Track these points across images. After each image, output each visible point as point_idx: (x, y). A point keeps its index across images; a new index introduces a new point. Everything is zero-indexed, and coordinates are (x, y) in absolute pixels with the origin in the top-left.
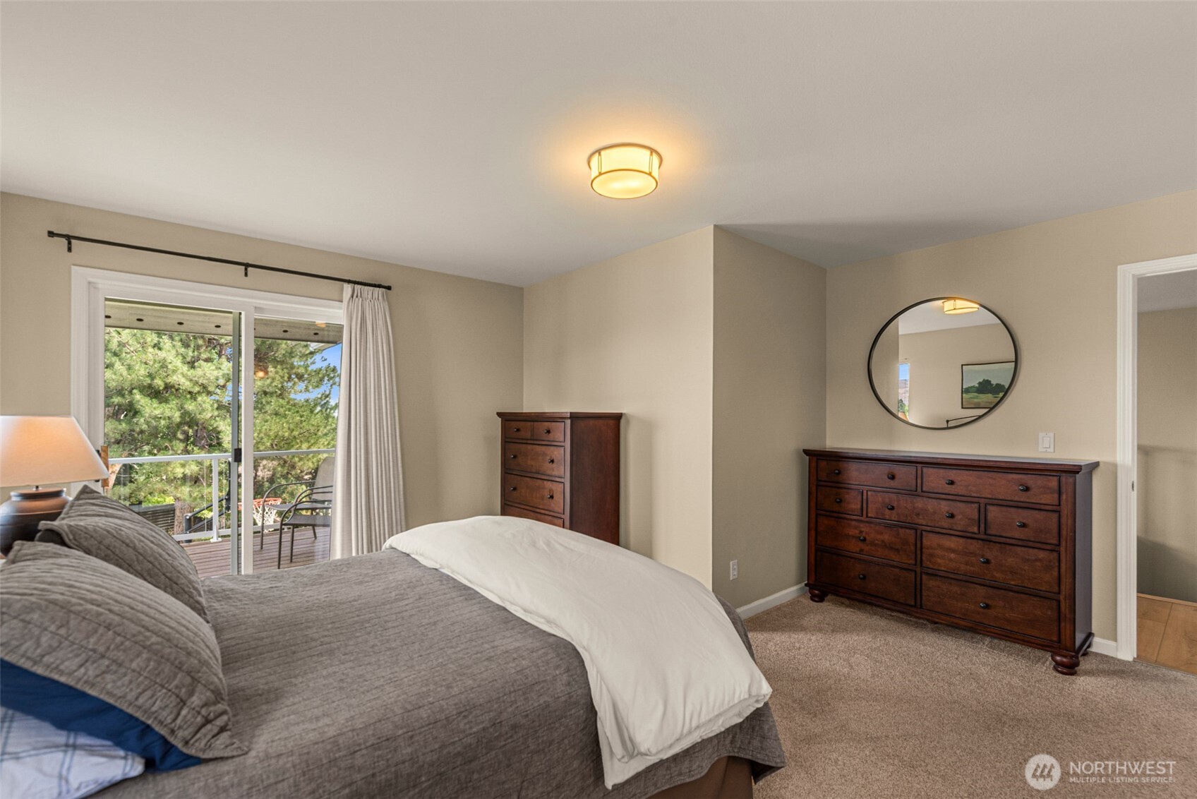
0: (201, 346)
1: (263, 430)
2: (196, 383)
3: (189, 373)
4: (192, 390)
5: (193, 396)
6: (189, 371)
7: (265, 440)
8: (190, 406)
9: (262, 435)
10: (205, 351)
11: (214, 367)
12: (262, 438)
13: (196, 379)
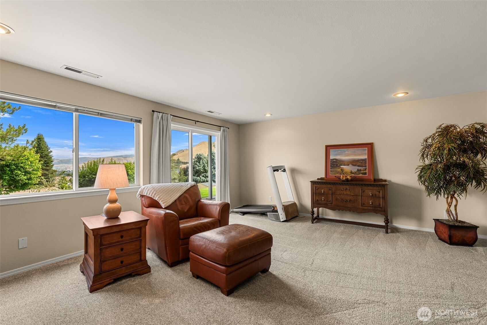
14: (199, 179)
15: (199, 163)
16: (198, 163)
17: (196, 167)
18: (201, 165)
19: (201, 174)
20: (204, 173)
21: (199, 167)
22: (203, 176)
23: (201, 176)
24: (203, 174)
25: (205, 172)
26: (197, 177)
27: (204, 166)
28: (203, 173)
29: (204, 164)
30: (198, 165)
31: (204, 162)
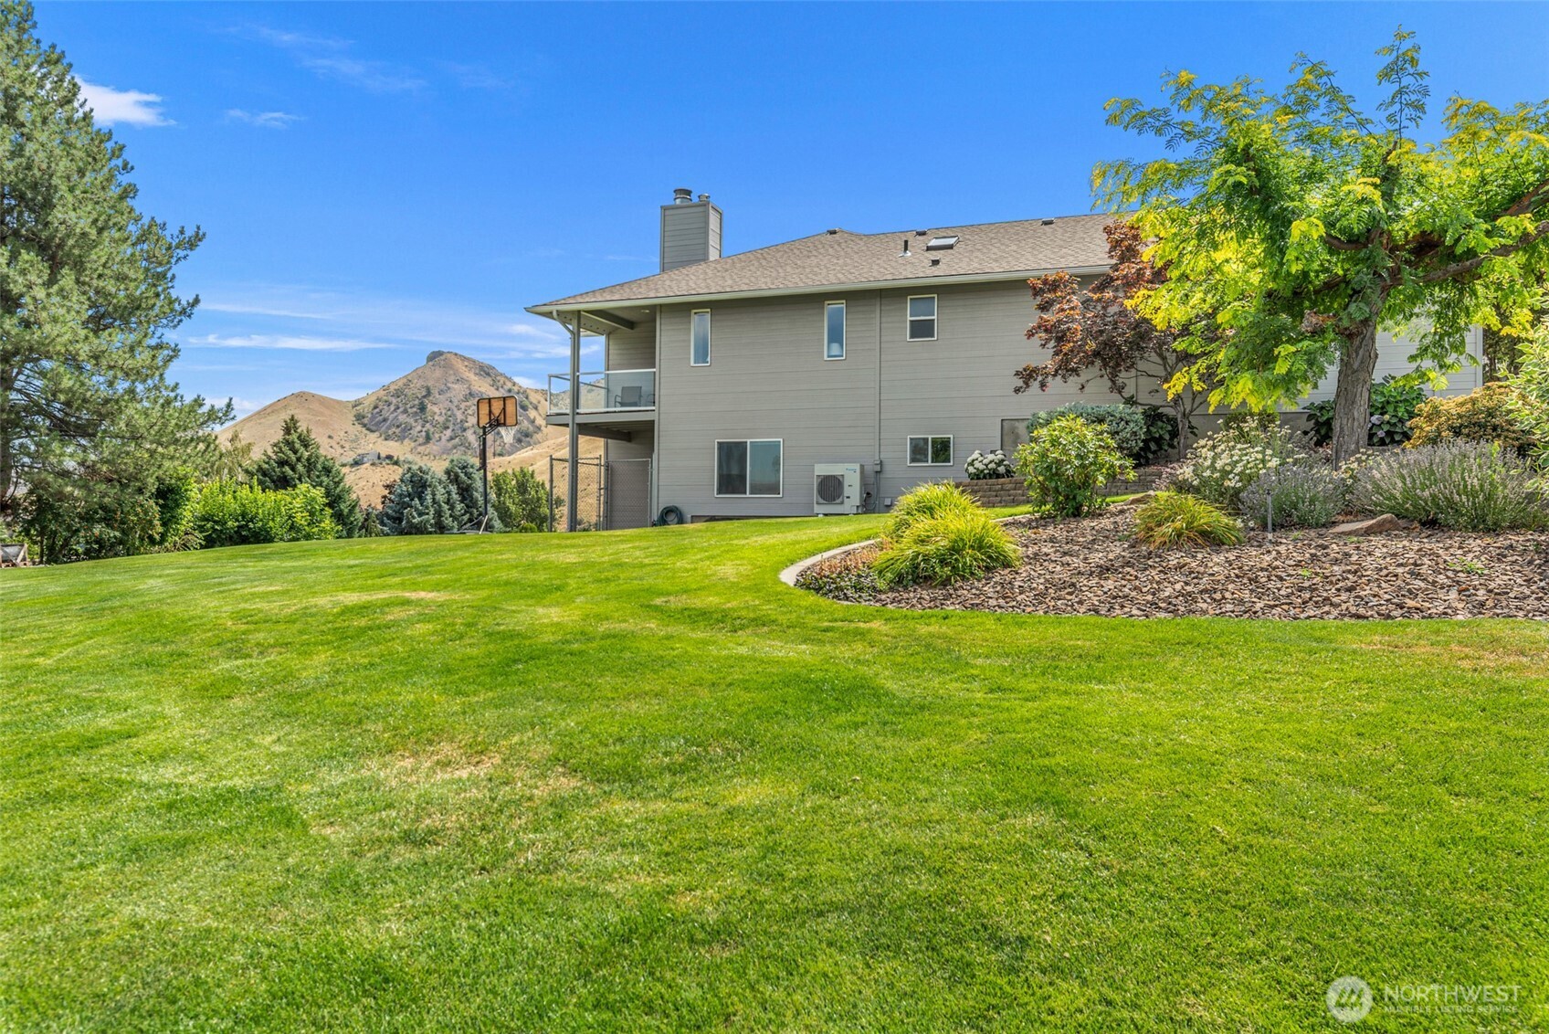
15: (420, 498)
16: (417, 501)
17: (410, 517)
21: (420, 514)
27: (439, 514)
29: (440, 506)
30: (416, 510)
31: (438, 497)
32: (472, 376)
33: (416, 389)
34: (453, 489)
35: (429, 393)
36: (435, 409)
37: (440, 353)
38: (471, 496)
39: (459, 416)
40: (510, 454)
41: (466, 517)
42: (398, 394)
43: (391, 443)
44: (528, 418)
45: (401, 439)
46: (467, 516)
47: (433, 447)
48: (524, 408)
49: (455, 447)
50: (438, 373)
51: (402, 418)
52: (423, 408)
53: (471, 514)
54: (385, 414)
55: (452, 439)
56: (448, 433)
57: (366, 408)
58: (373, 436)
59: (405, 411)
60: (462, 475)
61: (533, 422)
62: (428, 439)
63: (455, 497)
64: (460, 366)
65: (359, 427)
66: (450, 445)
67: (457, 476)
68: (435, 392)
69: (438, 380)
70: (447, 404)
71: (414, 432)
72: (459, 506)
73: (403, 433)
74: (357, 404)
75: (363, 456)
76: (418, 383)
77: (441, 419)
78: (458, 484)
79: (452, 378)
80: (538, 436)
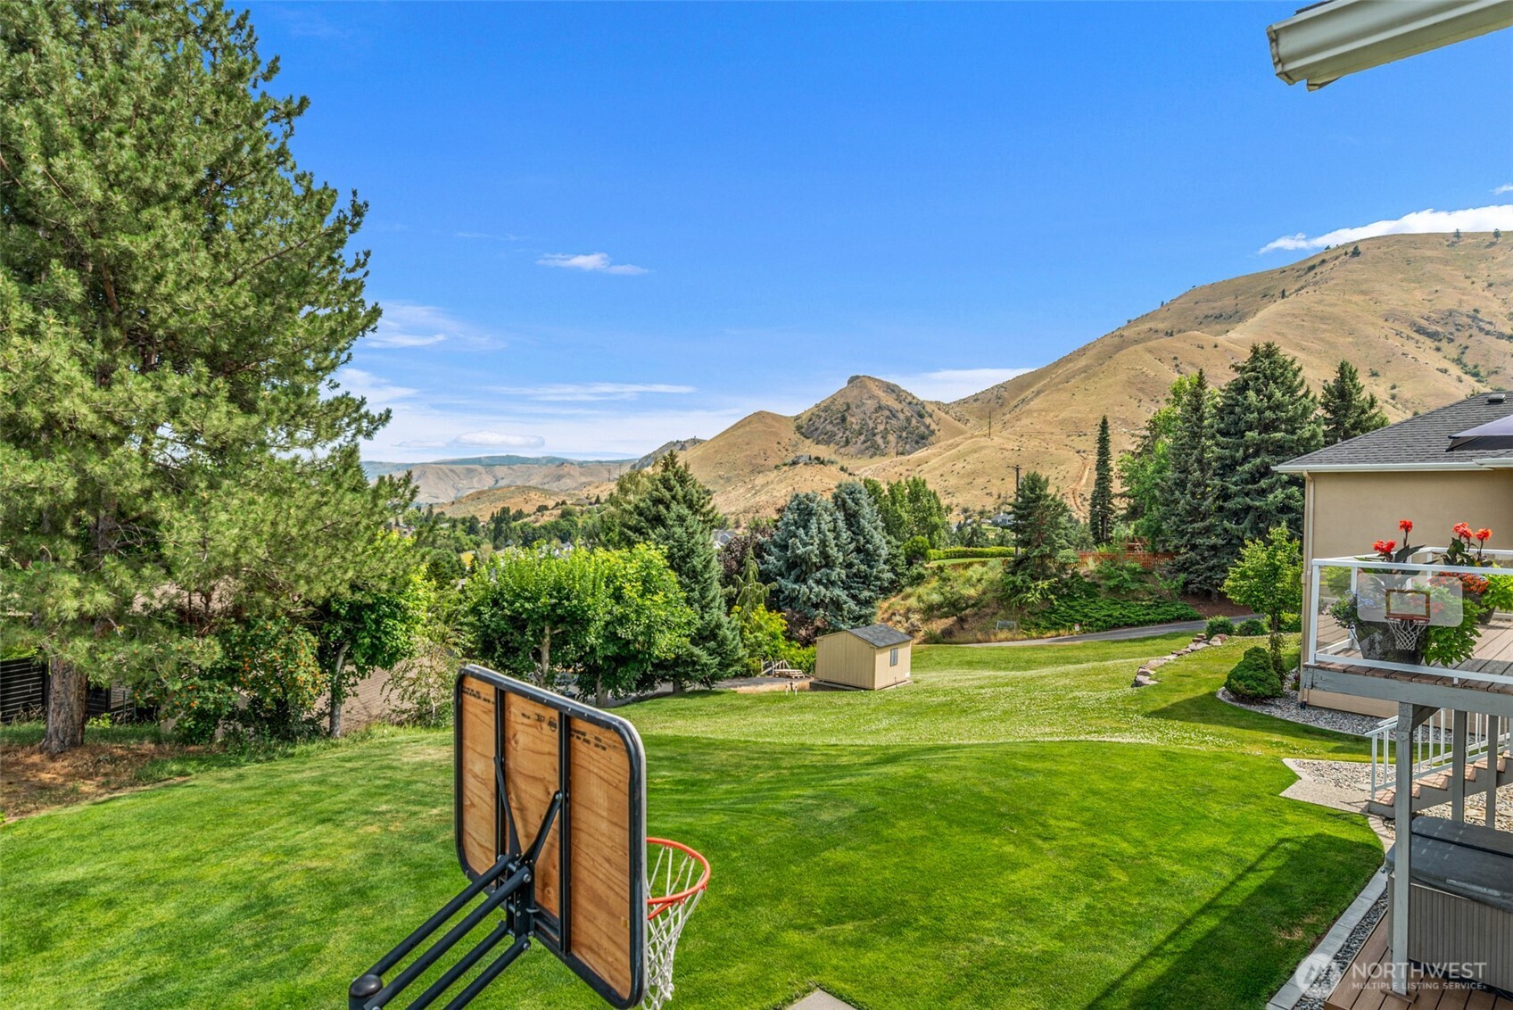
0: (117, 342)
1: (250, 524)
2: (109, 417)
3: (96, 395)
4: (101, 432)
5: (101, 444)
6: (94, 390)
7: (253, 542)
8: (96, 468)
9: (247, 532)
10: (124, 352)
11: (148, 385)
12: (246, 539)
13: (110, 409)
14: (804, 593)
15: (806, 527)
16: (801, 531)
17: (794, 547)
18: (812, 537)
19: (811, 572)
20: (821, 567)
21: (805, 545)
22: (819, 582)
23: (810, 582)
24: (818, 575)
25: (827, 565)
26: (796, 581)
27: (823, 543)
28: (818, 569)
29: (825, 535)
30: (801, 540)
31: (824, 527)
32: (881, 394)
33: (839, 405)
34: (840, 516)
35: (848, 407)
36: (853, 420)
37: (858, 377)
38: (858, 522)
39: (871, 424)
40: (909, 453)
41: (852, 546)
42: (826, 409)
43: (820, 447)
44: (924, 424)
45: (828, 443)
46: (854, 544)
47: (851, 449)
48: (921, 416)
49: (867, 448)
50: (856, 392)
51: (829, 427)
52: (844, 420)
53: (858, 541)
54: (817, 425)
55: (865, 442)
56: (862, 438)
57: (803, 421)
58: (808, 442)
59: (831, 422)
60: (849, 501)
61: (928, 427)
62: (847, 443)
63: (841, 524)
64: (872, 386)
65: (798, 435)
66: (864, 447)
67: (844, 502)
68: (853, 407)
69: (855, 397)
70: (862, 416)
71: (837, 438)
72: (845, 535)
73: (828, 439)
74: (798, 418)
75: (799, 457)
76: (841, 401)
77: (856, 427)
78: (845, 510)
79: (866, 396)
80: (932, 439)
